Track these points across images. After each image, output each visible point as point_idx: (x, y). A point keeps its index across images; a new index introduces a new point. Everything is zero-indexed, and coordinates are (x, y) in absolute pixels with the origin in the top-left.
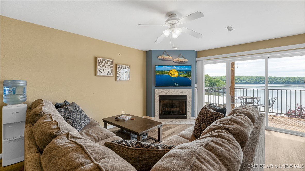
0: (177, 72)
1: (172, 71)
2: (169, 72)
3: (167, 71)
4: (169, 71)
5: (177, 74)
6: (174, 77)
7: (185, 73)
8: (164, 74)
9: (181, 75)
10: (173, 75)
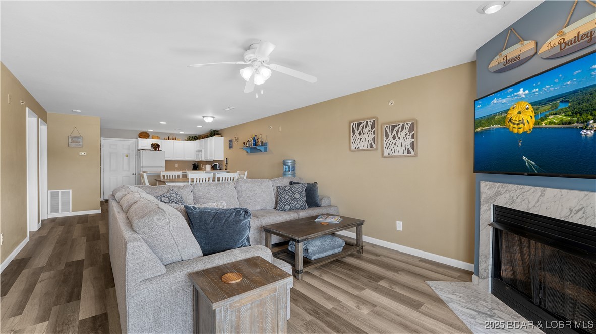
0: (531, 109)
1: (515, 112)
2: (505, 117)
3: (502, 112)
4: (506, 111)
5: (530, 119)
6: (521, 131)
8: (495, 126)
9: (545, 118)
10: (518, 124)
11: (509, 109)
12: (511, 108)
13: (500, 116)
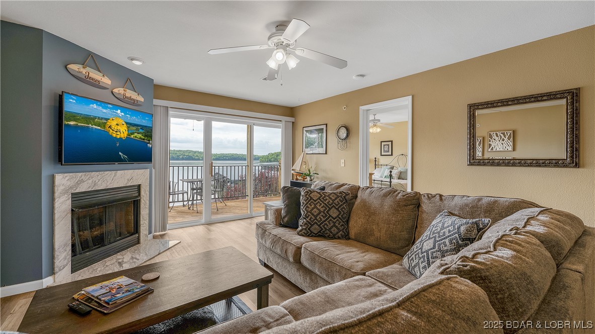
0: (125, 125)
1: (114, 123)
2: (105, 123)
3: (102, 119)
4: (107, 119)
5: (124, 131)
6: (118, 137)
7: (141, 131)
8: (94, 126)
9: (132, 134)
10: (116, 132)
11: (109, 119)
12: (111, 119)
13: (101, 121)
